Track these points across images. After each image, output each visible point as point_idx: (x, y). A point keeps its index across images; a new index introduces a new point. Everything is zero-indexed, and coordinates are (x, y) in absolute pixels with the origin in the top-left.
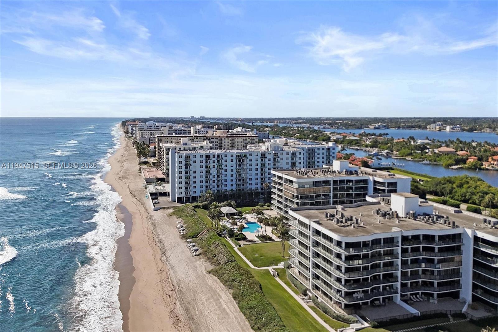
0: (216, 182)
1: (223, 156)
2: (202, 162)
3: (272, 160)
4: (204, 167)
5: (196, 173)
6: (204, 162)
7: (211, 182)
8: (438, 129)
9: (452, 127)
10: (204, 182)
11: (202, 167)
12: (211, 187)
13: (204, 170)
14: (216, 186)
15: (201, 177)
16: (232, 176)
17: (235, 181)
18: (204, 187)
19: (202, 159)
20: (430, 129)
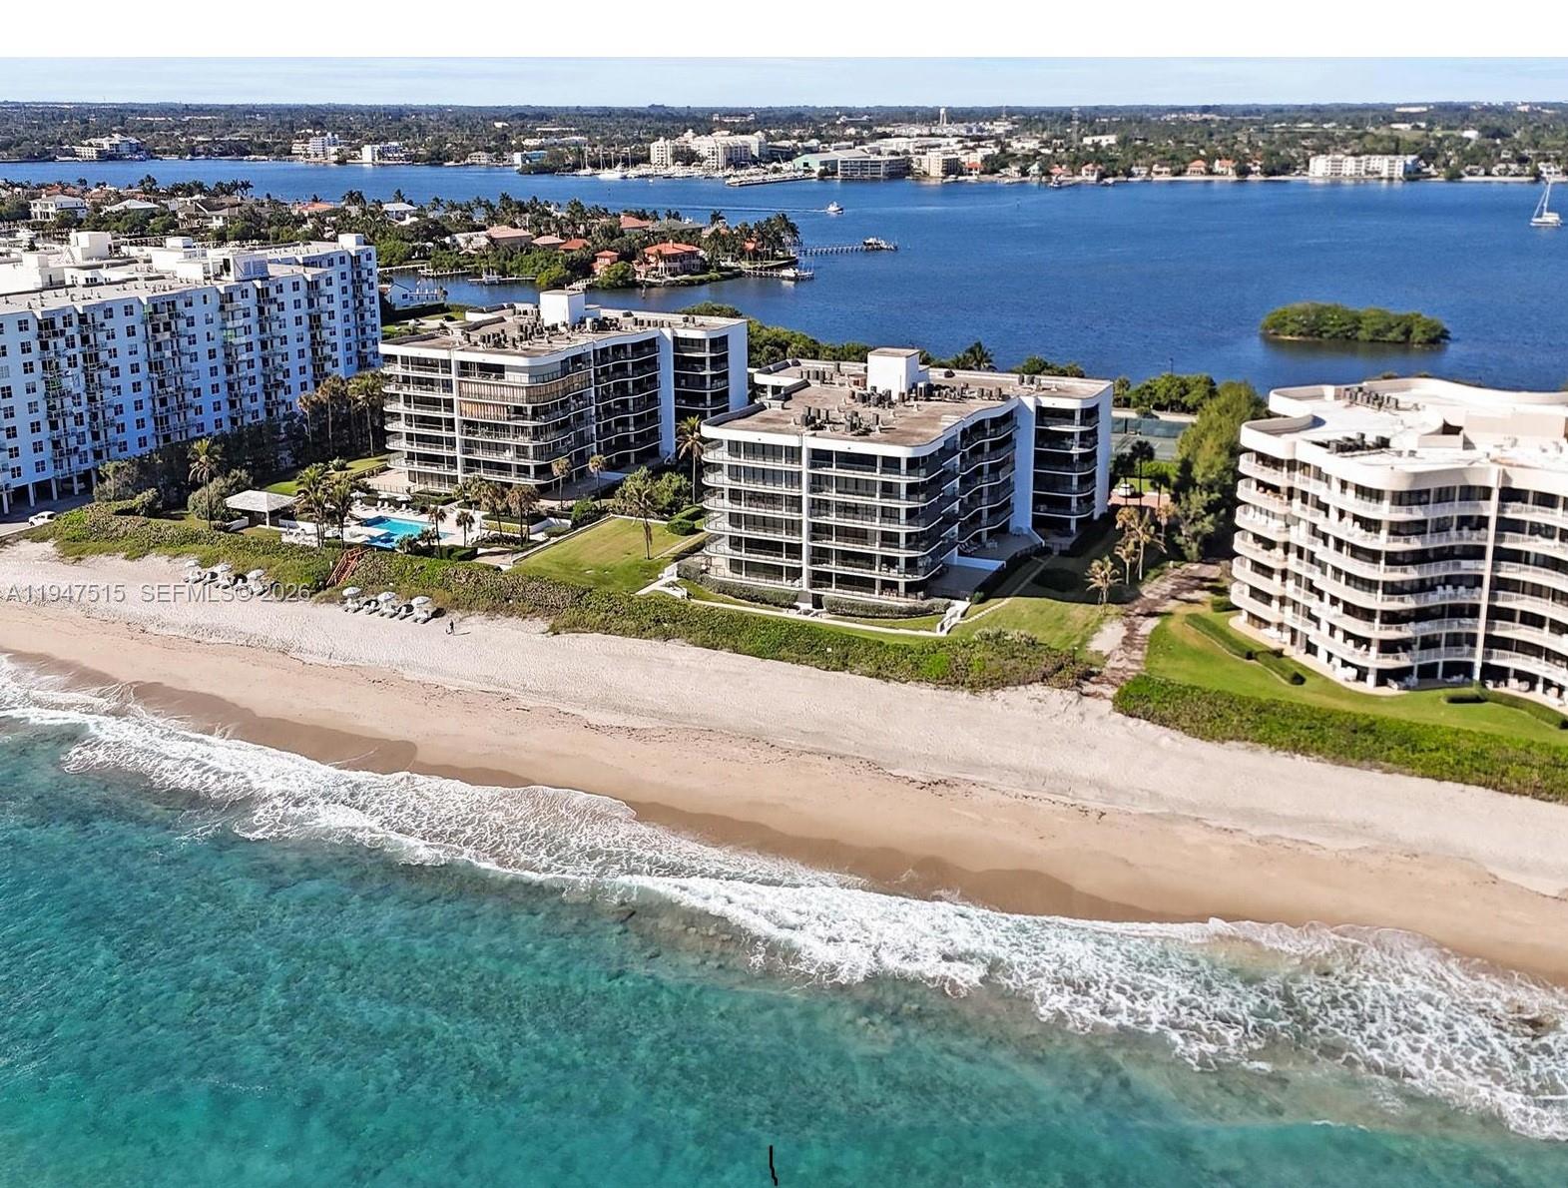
0: (86, 419)
1: (100, 318)
2: (26, 348)
3: (254, 312)
4: (38, 366)
5: (10, 395)
6: (36, 346)
7: (70, 421)
8: (335, 158)
9: (377, 147)
10: (45, 426)
11: (28, 368)
12: (73, 442)
13: (37, 376)
14: (89, 437)
15: (32, 407)
16: (136, 387)
17: (148, 405)
18: (48, 447)
19: (25, 337)
20: (307, 155)
